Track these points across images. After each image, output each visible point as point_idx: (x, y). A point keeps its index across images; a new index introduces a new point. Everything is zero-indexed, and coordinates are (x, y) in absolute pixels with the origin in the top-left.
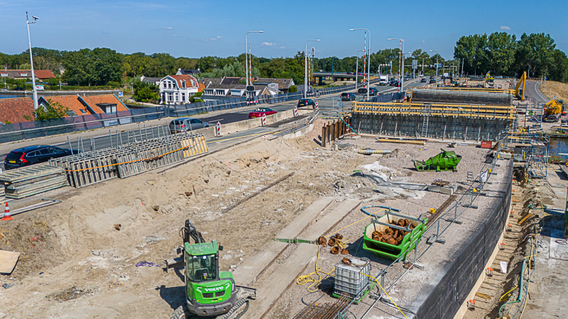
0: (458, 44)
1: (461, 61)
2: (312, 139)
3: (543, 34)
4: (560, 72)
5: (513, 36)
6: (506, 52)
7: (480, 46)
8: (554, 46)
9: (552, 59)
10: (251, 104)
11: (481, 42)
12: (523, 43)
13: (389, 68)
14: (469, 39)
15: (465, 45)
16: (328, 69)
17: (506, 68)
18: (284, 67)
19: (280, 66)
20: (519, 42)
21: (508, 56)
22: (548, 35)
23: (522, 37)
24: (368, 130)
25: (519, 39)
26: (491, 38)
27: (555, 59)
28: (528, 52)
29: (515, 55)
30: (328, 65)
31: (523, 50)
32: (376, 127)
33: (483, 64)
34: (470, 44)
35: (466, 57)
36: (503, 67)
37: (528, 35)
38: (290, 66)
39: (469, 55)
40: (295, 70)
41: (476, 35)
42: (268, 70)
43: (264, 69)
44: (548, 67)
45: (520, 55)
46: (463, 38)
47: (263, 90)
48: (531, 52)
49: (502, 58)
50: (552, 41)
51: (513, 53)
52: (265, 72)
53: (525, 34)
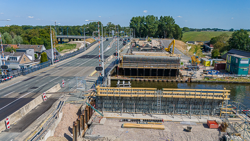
0: (131, 21)
1: (134, 29)
2: (63, 134)
3: (169, 16)
4: (177, 35)
5: (157, 17)
6: (154, 25)
7: (141, 22)
8: (174, 22)
9: (174, 29)
10: (6, 80)
11: (142, 20)
12: (161, 20)
13: (98, 33)
14: (137, 18)
15: (135, 22)
16: (65, 33)
17: (154, 33)
18: (38, 35)
19: (35, 34)
20: (159, 20)
21: (155, 27)
22: (172, 17)
23: (161, 18)
24: (110, 109)
25: (159, 19)
26: (146, 18)
27: (175, 28)
28: (164, 25)
29: (158, 27)
30: (64, 30)
31: (161, 24)
32: (117, 106)
33: (144, 31)
34: (137, 21)
35: (136, 28)
36: (153, 33)
37: (163, 17)
38: (42, 35)
39: (137, 27)
40: (46, 37)
41: (139, 17)
42: (28, 37)
43: (25, 36)
44: (172, 32)
45: (160, 27)
46: (133, 18)
47: (22, 56)
48: (165, 25)
49: (152, 28)
50: (174, 20)
51: (157, 26)
52: (26, 38)
53: (161, 16)
